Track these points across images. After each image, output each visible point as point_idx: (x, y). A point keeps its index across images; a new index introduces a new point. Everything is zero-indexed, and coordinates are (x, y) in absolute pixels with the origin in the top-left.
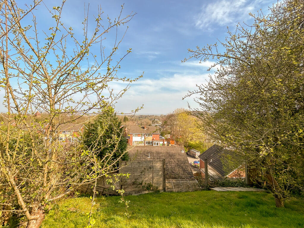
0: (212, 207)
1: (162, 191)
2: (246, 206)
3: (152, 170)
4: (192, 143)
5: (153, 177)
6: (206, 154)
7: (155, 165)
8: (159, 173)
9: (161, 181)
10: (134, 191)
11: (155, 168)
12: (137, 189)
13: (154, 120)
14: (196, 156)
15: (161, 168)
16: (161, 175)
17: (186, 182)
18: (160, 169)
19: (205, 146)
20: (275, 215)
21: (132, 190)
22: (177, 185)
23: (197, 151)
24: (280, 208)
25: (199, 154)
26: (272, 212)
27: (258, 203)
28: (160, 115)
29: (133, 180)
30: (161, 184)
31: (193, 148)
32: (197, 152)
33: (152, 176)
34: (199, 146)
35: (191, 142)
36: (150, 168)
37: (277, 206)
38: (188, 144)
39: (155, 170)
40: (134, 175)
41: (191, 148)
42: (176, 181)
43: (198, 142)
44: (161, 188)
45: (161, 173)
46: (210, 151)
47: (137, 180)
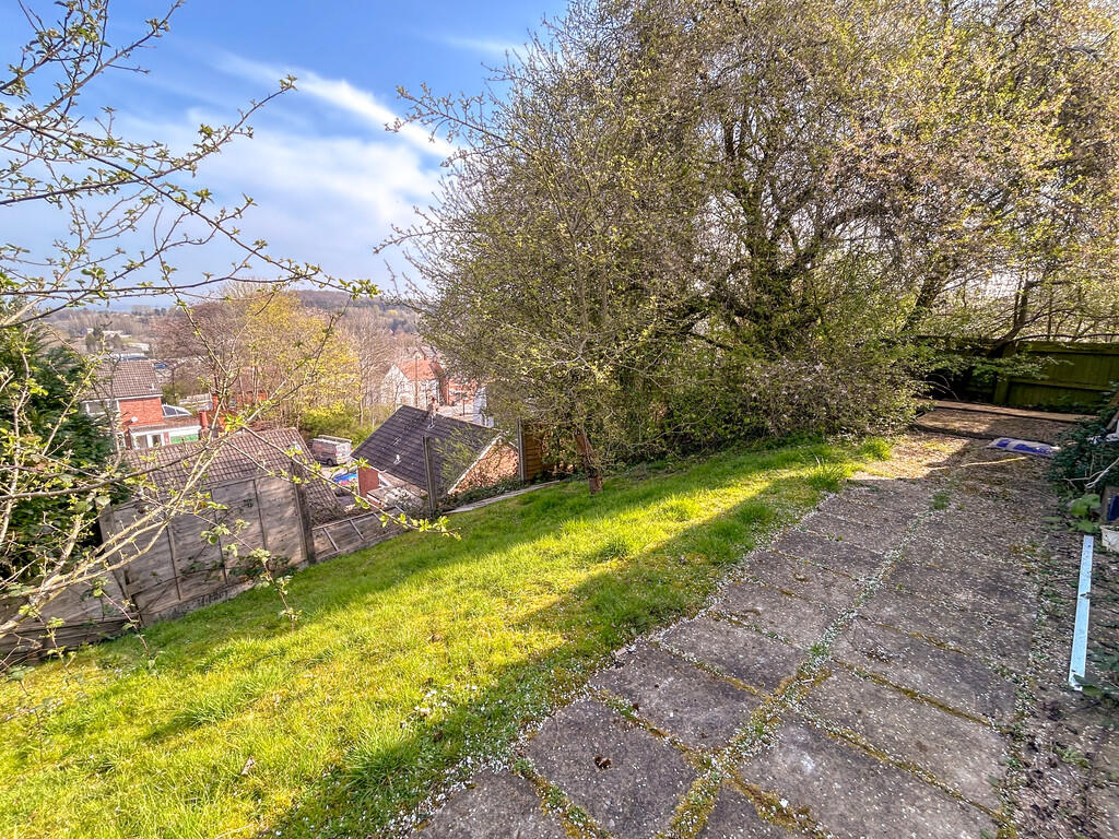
0: (479, 537)
1: (305, 565)
2: (544, 511)
3: (255, 508)
4: (319, 412)
5: (262, 531)
6: (378, 443)
7: (265, 488)
8: (283, 512)
9: (294, 537)
10: (193, 599)
11: (264, 499)
12: (206, 589)
13: (97, 332)
14: (339, 456)
15: (290, 494)
16: (293, 520)
17: (371, 520)
18: (286, 497)
19: (366, 419)
20: (593, 504)
21: (184, 598)
22: (347, 536)
23: (338, 441)
24: (597, 493)
25: (347, 449)
26: (589, 501)
27: (561, 499)
28: (129, 311)
29: (183, 564)
30: (295, 545)
31: (322, 431)
32: (341, 441)
33: (259, 529)
34: (344, 422)
35: (312, 411)
36: (248, 503)
37: (593, 491)
38: (301, 422)
39: (266, 505)
40: (181, 543)
41: (316, 432)
42: (340, 524)
43: (338, 407)
44: (297, 557)
45: (290, 511)
46: (389, 431)
47: (201, 559)
